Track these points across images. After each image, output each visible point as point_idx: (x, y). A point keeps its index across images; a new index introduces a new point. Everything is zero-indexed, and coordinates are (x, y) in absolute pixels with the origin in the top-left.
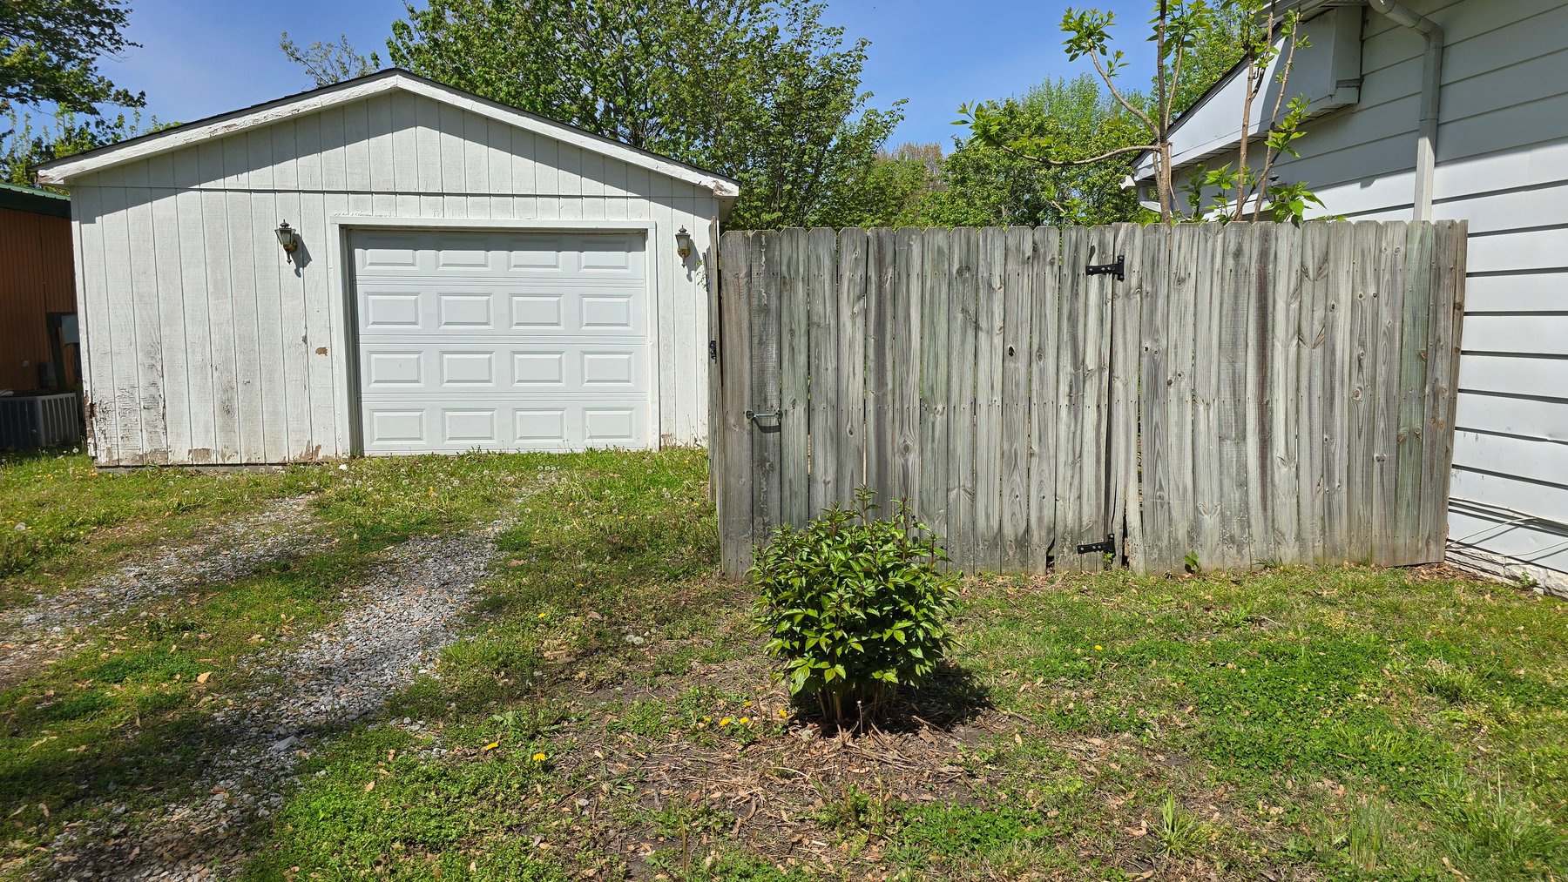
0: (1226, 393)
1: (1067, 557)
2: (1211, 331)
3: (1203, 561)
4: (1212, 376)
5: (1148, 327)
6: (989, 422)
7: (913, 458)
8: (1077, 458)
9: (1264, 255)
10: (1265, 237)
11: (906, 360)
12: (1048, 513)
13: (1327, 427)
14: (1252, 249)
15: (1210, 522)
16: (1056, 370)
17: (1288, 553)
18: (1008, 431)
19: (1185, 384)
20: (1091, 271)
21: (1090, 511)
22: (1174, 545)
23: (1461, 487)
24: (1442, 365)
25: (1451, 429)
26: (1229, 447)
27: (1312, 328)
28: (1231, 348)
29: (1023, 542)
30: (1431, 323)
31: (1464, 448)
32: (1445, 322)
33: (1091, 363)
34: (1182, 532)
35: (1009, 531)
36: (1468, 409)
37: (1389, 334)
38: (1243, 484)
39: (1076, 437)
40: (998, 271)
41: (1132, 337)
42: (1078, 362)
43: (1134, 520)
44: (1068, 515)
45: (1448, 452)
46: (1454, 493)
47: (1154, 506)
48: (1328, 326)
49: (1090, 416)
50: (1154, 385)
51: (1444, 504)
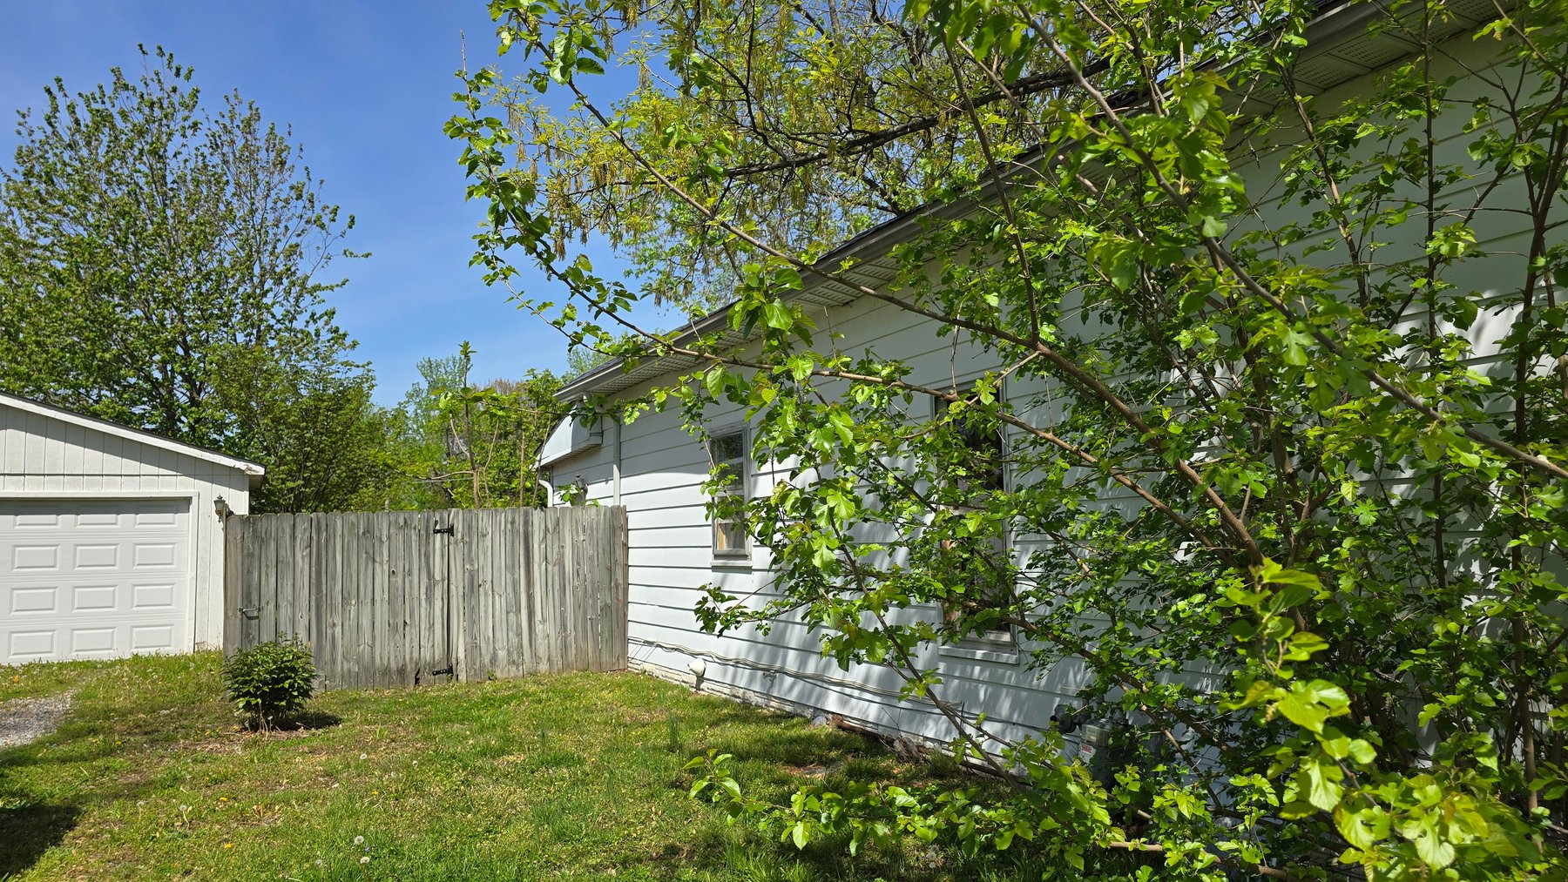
0: (510, 590)
1: (426, 677)
2: (501, 560)
3: (498, 674)
4: (503, 580)
5: (469, 558)
6: (382, 610)
7: (338, 629)
8: (432, 626)
9: (526, 523)
10: (526, 514)
11: (334, 579)
12: (415, 655)
13: (563, 603)
14: (520, 520)
15: (502, 654)
16: (418, 582)
17: (543, 667)
18: (393, 612)
19: (489, 585)
20: (436, 532)
21: (439, 652)
22: (482, 667)
23: (633, 631)
24: (619, 573)
25: (626, 603)
26: (512, 616)
27: (553, 556)
28: (511, 567)
29: (402, 671)
30: (612, 553)
31: (633, 612)
32: (619, 552)
33: (438, 577)
34: (487, 660)
35: (393, 666)
36: (634, 595)
37: (591, 559)
38: (519, 635)
39: (430, 615)
40: (385, 532)
41: (459, 563)
42: (430, 576)
43: (461, 655)
44: (427, 655)
45: (625, 615)
46: (630, 634)
47: (474, 648)
48: (562, 556)
49: (438, 604)
50: (473, 587)
51: (625, 641)
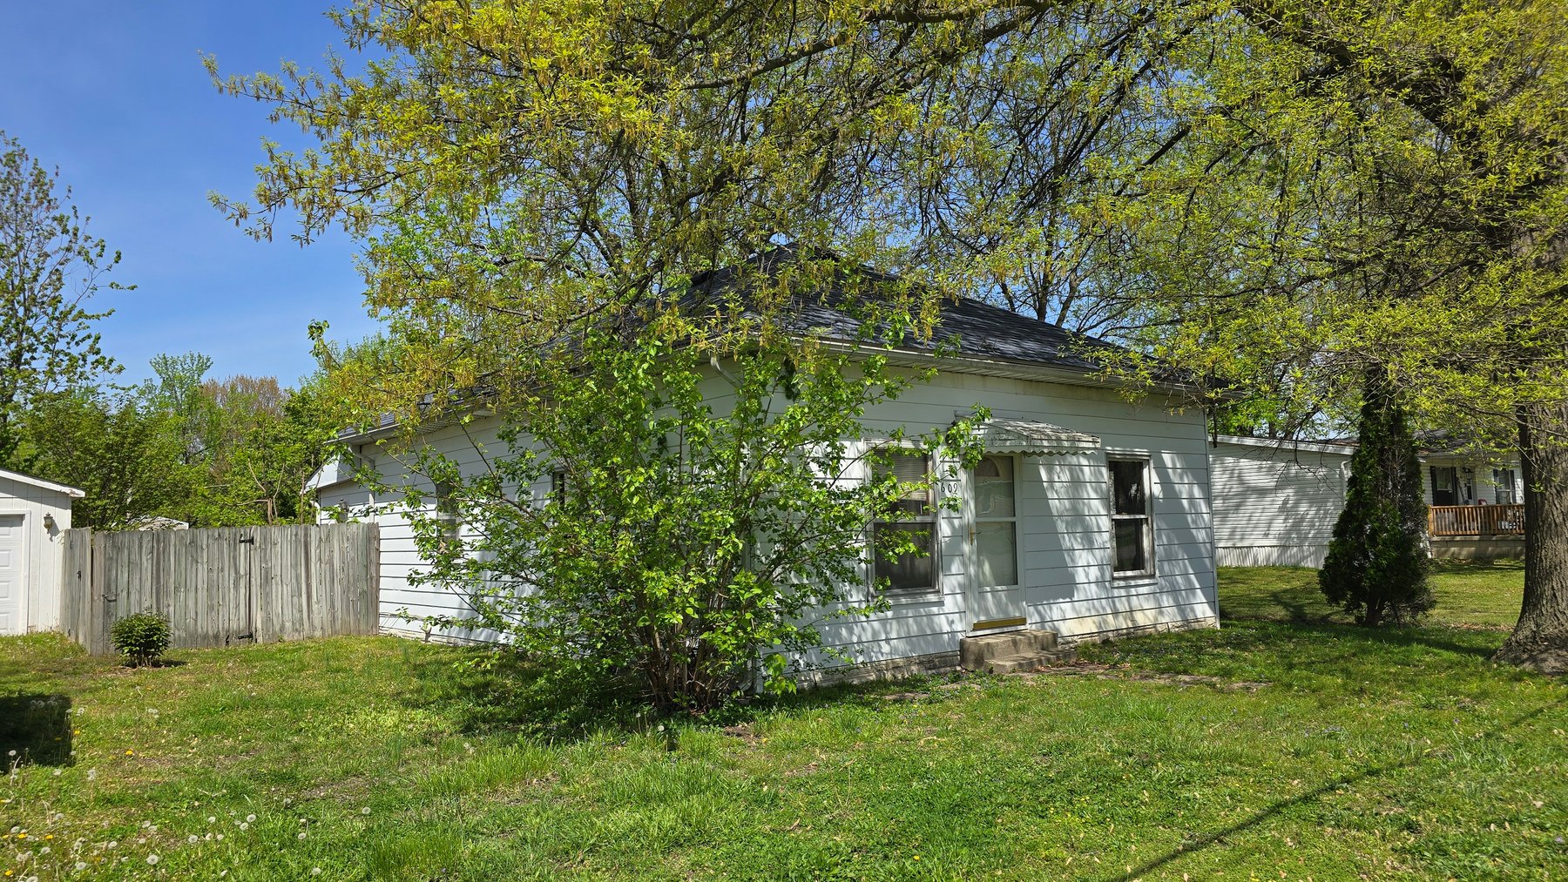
0: (294, 581)
1: (233, 640)
2: (288, 560)
3: (285, 638)
4: (289, 575)
5: (264, 559)
6: (202, 594)
7: (172, 609)
8: (238, 606)
9: (306, 535)
10: (306, 529)
11: (169, 574)
12: (226, 626)
13: (332, 590)
14: (301, 533)
15: (288, 625)
16: (228, 577)
17: (318, 633)
18: (210, 597)
19: (279, 578)
20: (241, 542)
21: (243, 624)
22: (274, 633)
23: (383, 608)
24: (373, 569)
25: (378, 589)
26: (295, 599)
27: (325, 558)
28: (295, 566)
29: (216, 637)
30: (368, 555)
31: (383, 595)
32: (373, 555)
33: (242, 572)
34: (277, 629)
35: (211, 633)
36: (383, 583)
37: (353, 559)
38: (301, 611)
39: (237, 598)
40: (205, 542)
41: (257, 563)
42: (237, 572)
43: (259, 626)
44: (234, 626)
45: (377, 598)
46: (381, 611)
47: (268, 620)
48: (331, 558)
49: (242, 591)
50: (267, 579)
51: (377, 615)
